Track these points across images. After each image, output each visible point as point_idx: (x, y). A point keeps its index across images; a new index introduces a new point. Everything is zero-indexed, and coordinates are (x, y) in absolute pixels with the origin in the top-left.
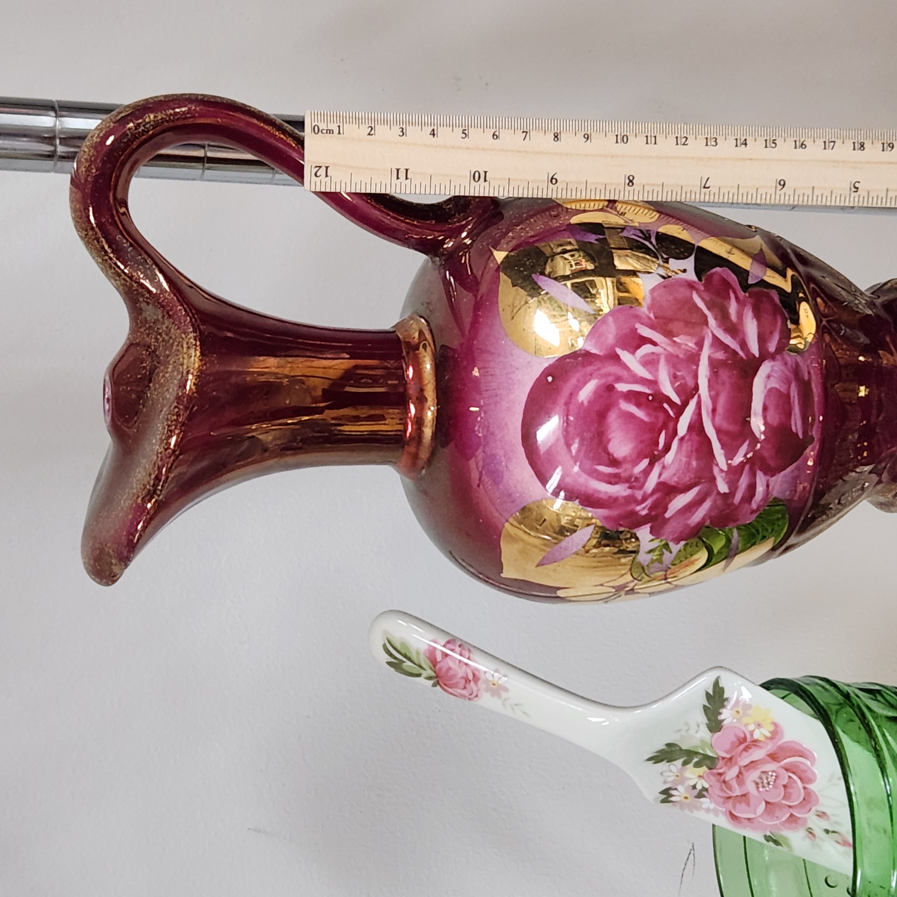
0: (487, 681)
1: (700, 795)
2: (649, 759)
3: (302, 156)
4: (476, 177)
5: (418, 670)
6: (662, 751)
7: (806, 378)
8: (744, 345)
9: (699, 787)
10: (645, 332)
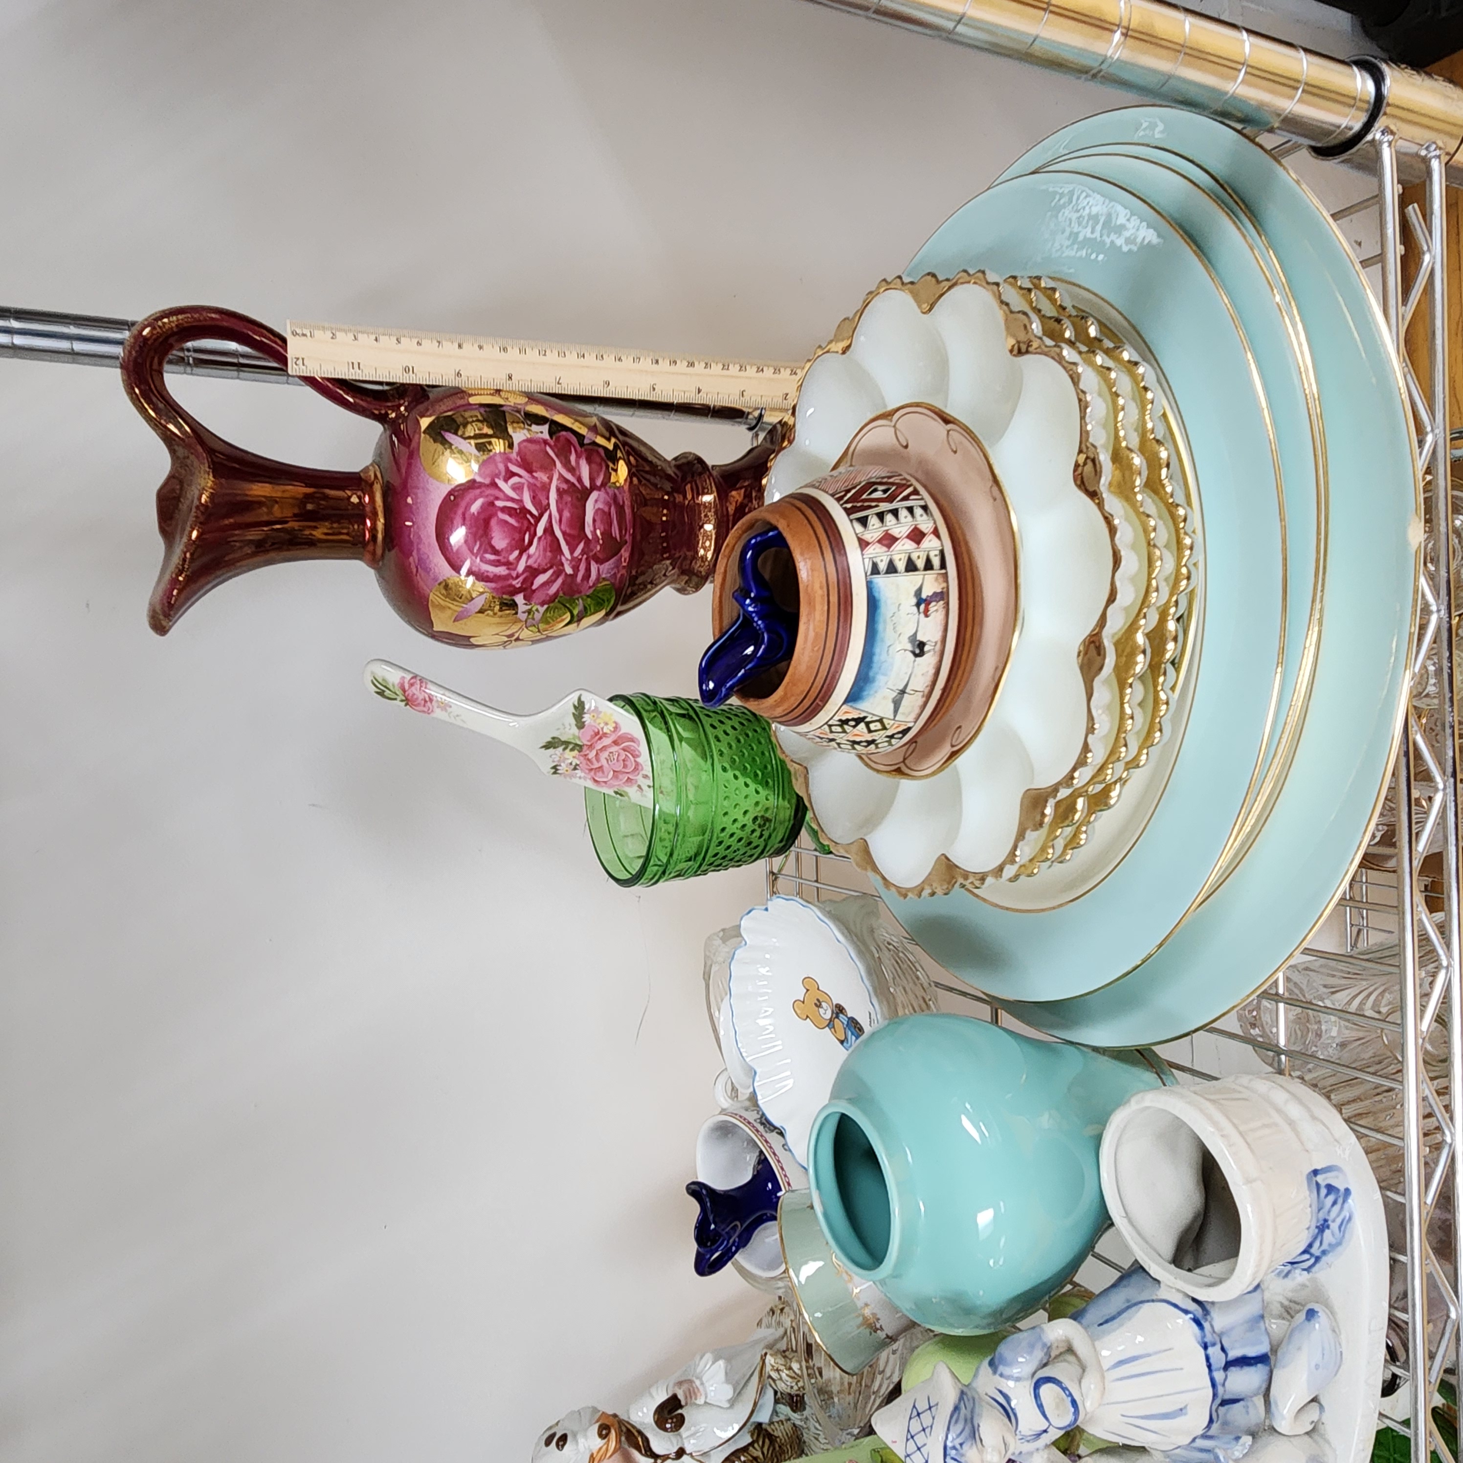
0: (437, 701)
1: (575, 769)
2: (542, 747)
3: (286, 351)
4: (406, 370)
5: (394, 696)
6: (549, 742)
7: (621, 503)
8: (580, 480)
9: (574, 764)
10: (514, 468)
